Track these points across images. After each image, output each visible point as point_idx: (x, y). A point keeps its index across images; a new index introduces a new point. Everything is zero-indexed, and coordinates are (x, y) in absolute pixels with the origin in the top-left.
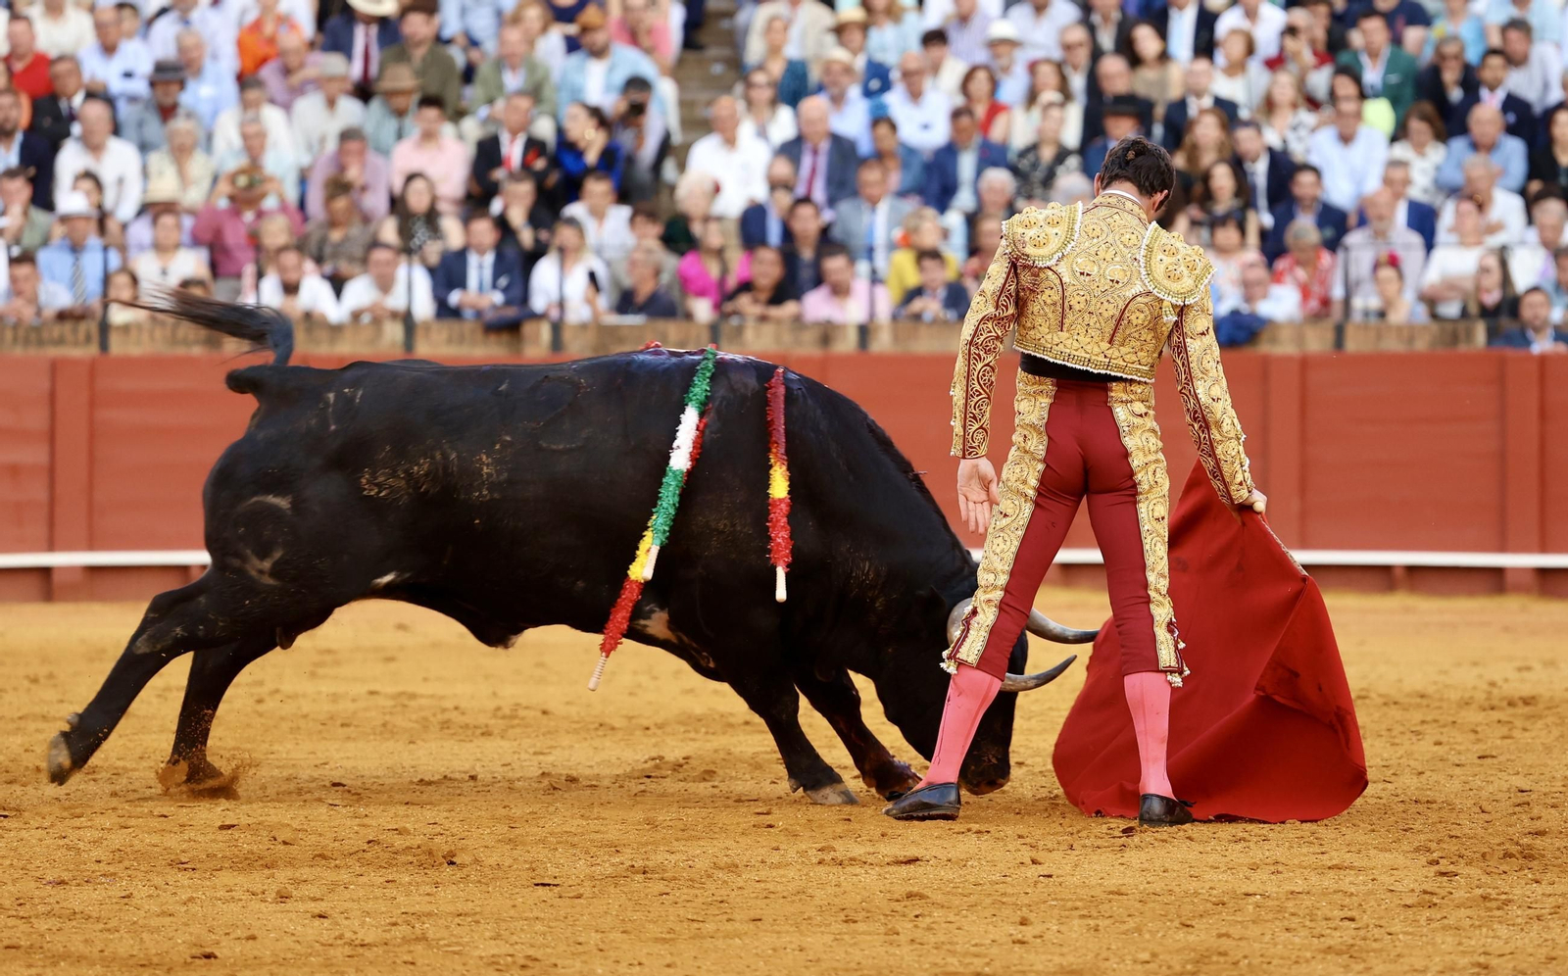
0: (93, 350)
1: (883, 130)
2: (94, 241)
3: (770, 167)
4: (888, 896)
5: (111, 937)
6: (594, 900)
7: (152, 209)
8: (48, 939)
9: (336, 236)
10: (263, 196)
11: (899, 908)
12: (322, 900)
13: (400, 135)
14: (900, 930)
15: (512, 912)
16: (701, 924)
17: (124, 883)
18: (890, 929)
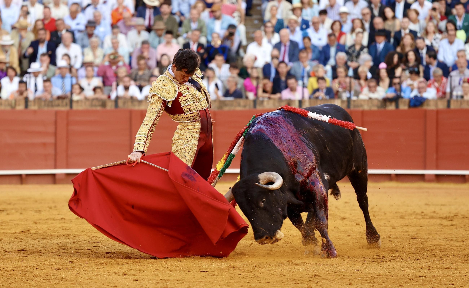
0: (68, 108)
1: (307, 40)
2: (68, 75)
3: (272, 52)
4: (309, 276)
5: (74, 286)
6: (218, 276)
7: (85, 65)
8: (55, 286)
9: (141, 73)
10: (119, 61)
11: (312, 280)
12: (137, 275)
13: (160, 43)
14: (312, 286)
15: (194, 280)
16: (251, 284)
17: (77, 270)
18: (309, 286)
